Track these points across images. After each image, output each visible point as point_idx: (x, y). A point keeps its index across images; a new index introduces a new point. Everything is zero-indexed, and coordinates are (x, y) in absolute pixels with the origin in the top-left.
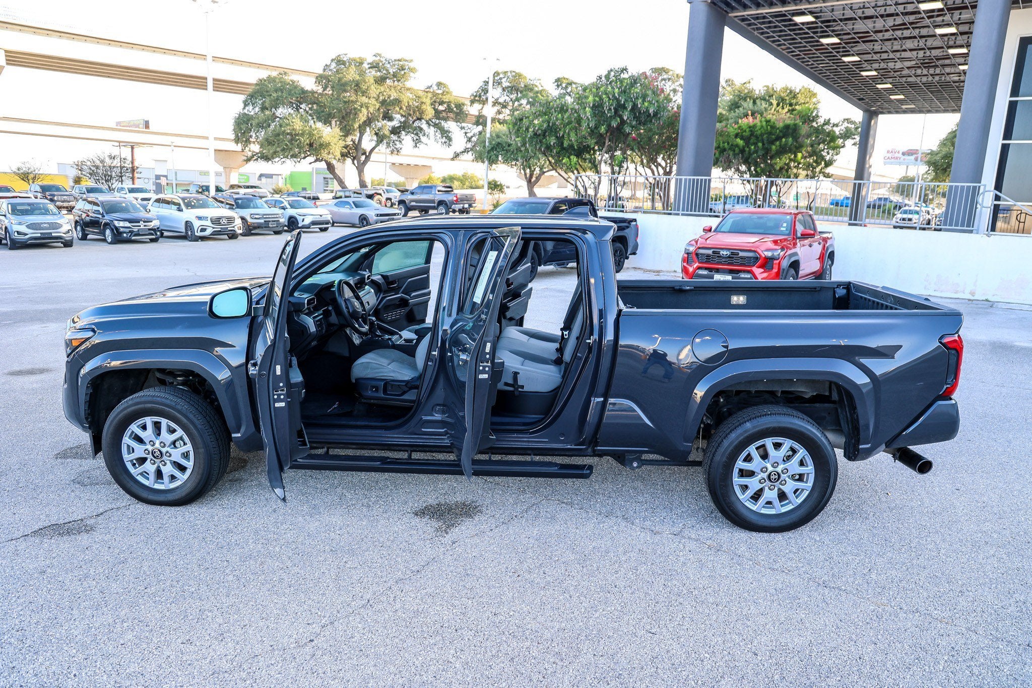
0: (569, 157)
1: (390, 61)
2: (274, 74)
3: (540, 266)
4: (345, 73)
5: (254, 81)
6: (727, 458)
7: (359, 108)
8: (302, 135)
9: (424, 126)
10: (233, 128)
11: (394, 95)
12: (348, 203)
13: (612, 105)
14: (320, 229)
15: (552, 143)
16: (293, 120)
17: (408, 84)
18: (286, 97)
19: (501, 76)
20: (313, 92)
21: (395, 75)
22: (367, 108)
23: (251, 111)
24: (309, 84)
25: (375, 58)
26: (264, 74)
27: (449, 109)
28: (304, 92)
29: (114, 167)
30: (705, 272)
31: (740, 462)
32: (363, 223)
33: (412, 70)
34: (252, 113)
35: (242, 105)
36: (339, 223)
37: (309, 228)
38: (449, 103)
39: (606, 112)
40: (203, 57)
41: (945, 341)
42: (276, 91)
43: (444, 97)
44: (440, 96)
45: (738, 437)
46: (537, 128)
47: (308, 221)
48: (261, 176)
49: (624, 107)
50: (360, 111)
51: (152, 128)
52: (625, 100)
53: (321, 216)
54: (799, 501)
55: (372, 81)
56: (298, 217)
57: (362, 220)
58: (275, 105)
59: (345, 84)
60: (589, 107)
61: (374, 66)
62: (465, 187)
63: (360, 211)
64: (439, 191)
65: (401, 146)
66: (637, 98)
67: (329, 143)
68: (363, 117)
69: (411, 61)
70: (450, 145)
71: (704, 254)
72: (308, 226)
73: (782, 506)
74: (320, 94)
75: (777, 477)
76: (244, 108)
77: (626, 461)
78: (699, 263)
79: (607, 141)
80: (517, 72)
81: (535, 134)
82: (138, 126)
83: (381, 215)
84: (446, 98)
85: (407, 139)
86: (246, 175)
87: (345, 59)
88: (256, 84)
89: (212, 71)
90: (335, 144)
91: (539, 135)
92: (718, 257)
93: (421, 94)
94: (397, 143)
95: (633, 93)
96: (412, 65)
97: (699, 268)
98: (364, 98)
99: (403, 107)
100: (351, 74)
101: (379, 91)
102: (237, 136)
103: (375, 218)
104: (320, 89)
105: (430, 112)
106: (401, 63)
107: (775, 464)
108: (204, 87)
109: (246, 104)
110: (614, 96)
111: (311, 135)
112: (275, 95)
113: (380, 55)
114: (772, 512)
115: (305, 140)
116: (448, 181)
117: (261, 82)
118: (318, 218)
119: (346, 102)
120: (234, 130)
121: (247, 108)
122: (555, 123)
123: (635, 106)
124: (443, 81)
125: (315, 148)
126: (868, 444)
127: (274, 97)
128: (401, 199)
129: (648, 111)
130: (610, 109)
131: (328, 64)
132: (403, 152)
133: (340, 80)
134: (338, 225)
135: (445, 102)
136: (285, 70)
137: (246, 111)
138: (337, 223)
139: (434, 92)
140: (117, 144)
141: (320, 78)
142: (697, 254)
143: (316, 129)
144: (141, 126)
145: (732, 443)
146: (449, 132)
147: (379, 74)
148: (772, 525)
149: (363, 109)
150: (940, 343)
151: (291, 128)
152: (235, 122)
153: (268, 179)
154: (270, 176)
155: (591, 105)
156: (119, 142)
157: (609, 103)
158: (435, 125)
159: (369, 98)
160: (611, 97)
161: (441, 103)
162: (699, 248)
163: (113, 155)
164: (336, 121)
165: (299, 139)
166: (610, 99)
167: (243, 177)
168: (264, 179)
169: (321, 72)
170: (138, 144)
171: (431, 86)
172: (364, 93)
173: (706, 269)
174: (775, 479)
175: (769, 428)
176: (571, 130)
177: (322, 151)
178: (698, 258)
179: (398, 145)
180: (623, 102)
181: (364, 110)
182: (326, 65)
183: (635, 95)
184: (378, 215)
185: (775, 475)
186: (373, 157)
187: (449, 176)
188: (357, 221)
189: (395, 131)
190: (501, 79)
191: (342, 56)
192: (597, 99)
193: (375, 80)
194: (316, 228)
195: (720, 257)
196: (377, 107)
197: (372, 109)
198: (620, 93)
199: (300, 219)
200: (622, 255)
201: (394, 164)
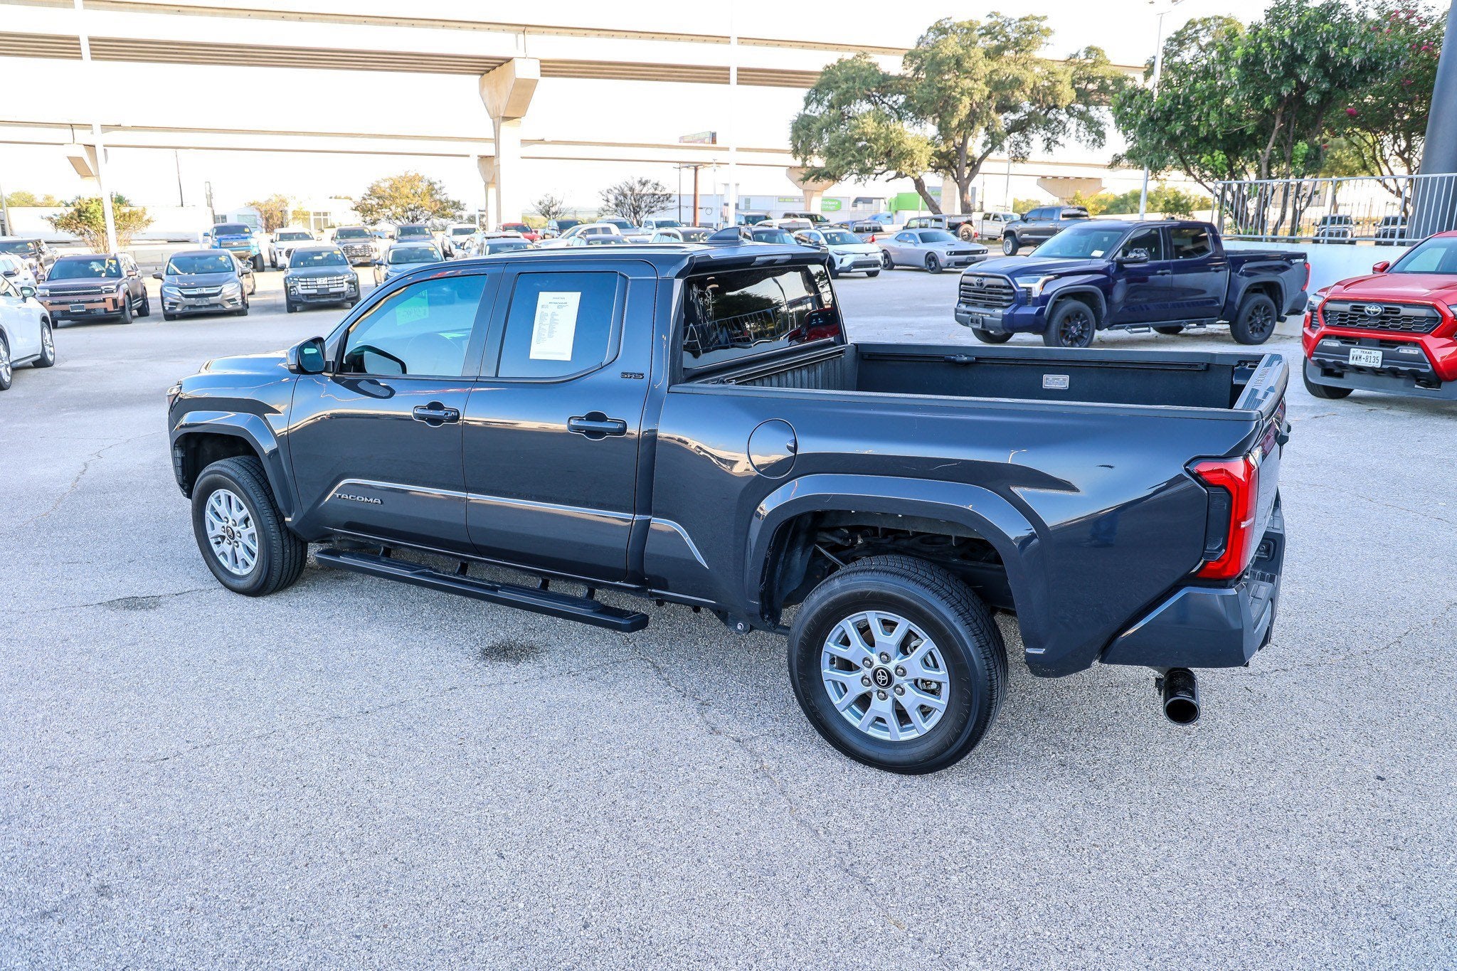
0: (1211, 154)
1: (1012, 22)
2: (848, 56)
3: (1100, 329)
4: (941, 47)
5: (820, 69)
6: (806, 633)
7: (958, 96)
8: (876, 140)
9: (1063, 117)
10: (789, 135)
11: (1014, 70)
12: (912, 236)
13: (1278, 58)
14: (868, 273)
15: (1178, 132)
16: (864, 120)
17: (1037, 54)
18: (860, 88)
19: (1199, 27)
20: (902, 78)
21: (1017, 43)
22: (971, 95)
23: (816, 111)
24: (892, 66)
25: (990, 20)
26: (831, 58)
27: (1103, 89)
28: (886, 77)
29: (644, 195)
30: (1335, 344)
31: (831, 644)
32: (930, 265)
33: (1047, 33)
34: (816, 114)
35: (803, 104)
36: (901, 265)
37: (849, 272)
38: (1103, 78)
39: (1268, 71)
40: (726, 39)
41: (1197, 468)
42: (846, 80)
43: (1095, 70)
44: (1089, 69)
45: (820, 602)
46: (1153, 109)
47: (848, 261)
48: (857, 200)
49: (1301, 60)
50: (960, 100)
51: (719, 143)
52: (1305, 46)
53: (867, 255)
54: (928, 726)
55: (981, 54)
56: (835, 257)
57: (930, 260)
58: (846, 99)
59: (940, 63)
60: (1237, 66)
61: (989, 32)
62: (1158, 209)
63: (928, 247)
64: (1064, 216)
65: (1029, 150)
66: (1328, 41)
67: (912, 150)
68: (963, 111)
69: (1045, 18)
70: (1101, 145)
71: (1337, 312)
72: (847, 269)
73: (902, 730)
74: (911, 79)
75: (886, 678)
76: (806, 108)
77: (730, 620)
78: (1327, 326)
79: (1278, 122)
80: (1225, 17)
81: (1151, 119)
82: (703, 141)
83: (957, 253)
84: (1099, 71)
85: (1038, 138)
86: (837, 201)
87: (947, 26)
88: (822, 74)
89: (734, 57)
90: (921, 151)
91: (1158, 119)
92: (1362, 316)
93: (1056, 67)
94: (1023, 145)
95: (1321, 33)
96: (1044, 25)
97: (1325, 336)
98: (968, 80)
99: (1027, 89)
100: (951, 47)
101: (990, 68)
102: (795, 146)
103: (947, 257)
104: (910, 73)
105: (1068, 94)
106: (1028, 23)
107: (885, 657)
108: (726, 80)
109: (808, 101)
110: (1282, 42)
111: (887, 139)
112: (844, 86)
113: (996, 14)
114: (885, 736)
115: (879, 147)
116: (1132, 201)
117: (829, 71)
118: (862, 258)
119: (940, 89)
120: (791, 139)
121: (809, 107)
122: (1189, 98)
123: (1324, 59)
124: (1096, 45)
125: (894, 157)
126: (1040, 646)
127: (843, 89)
128: (1007, 229)
129: (1349, 62)
130: (1274, 66)
131: (925, 34)
132: (1031, 158)
133: (934, 56)
134: (899, 267)
135: (1097, 78)
136: (865, 50)
137: (807, 112)
138: (898, 265)
139: (1079, 63)
140: (677, 165)
141: (911, 56)
142: (1324, 312)
143: (895, 130)
144: (707, 140)
145: (812, 609)
146: (1100, 125)
147: (995, 42)
148: (882, 757)
149: (964, 97)
150: (1187, 471)
151: (861, 131)
152: (793, 127)
153: (866, 205)
154: (868, 201)
155: (1239, 63)
156: (680, 162)
157: (1273, 55)
158: (1082, 116)
159: (975, 81)
160: (1276, 44)
161: (1090, 80)
162: (1329, 300)
163: (643, 181)
164: (934, 118)
165: (871, 147)
166: (1273, 48)
167: (833, 203)
168: (860, 205)
169: (912, 46)
170: (702, 164)
171: (1077, 54)
172: (968, 73)
173: (1338, 337)
174: (884, 682)
175: (866, 593)
176: (1212, 107)
177: (903, 163)
178: (1325, 318)
179: (1025, 149)
180: (1299, 52)
181: (966, 100)
182: (922, 37)
183: (1324, 35)
184: (951, 252)
185: (883, 674)
186: (984, 167)
187: (1132, 192)
188: (922, 263)
189: (1020, 127)
190: (1197, 32)
191: (943, 22)
192: (1252, 50)
193: (984, 53)
194: (862, 272)
195: (1365, 316)
196: (986, 93)
197: (979, 96)
198: (1294, 36)
199: (837, 259)
200: (1269, 314)
201: (1044, 177)
